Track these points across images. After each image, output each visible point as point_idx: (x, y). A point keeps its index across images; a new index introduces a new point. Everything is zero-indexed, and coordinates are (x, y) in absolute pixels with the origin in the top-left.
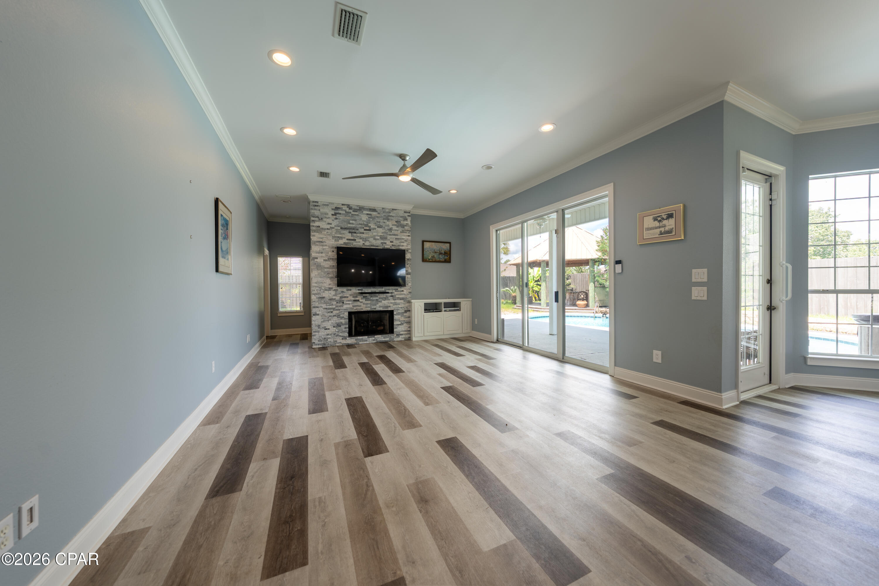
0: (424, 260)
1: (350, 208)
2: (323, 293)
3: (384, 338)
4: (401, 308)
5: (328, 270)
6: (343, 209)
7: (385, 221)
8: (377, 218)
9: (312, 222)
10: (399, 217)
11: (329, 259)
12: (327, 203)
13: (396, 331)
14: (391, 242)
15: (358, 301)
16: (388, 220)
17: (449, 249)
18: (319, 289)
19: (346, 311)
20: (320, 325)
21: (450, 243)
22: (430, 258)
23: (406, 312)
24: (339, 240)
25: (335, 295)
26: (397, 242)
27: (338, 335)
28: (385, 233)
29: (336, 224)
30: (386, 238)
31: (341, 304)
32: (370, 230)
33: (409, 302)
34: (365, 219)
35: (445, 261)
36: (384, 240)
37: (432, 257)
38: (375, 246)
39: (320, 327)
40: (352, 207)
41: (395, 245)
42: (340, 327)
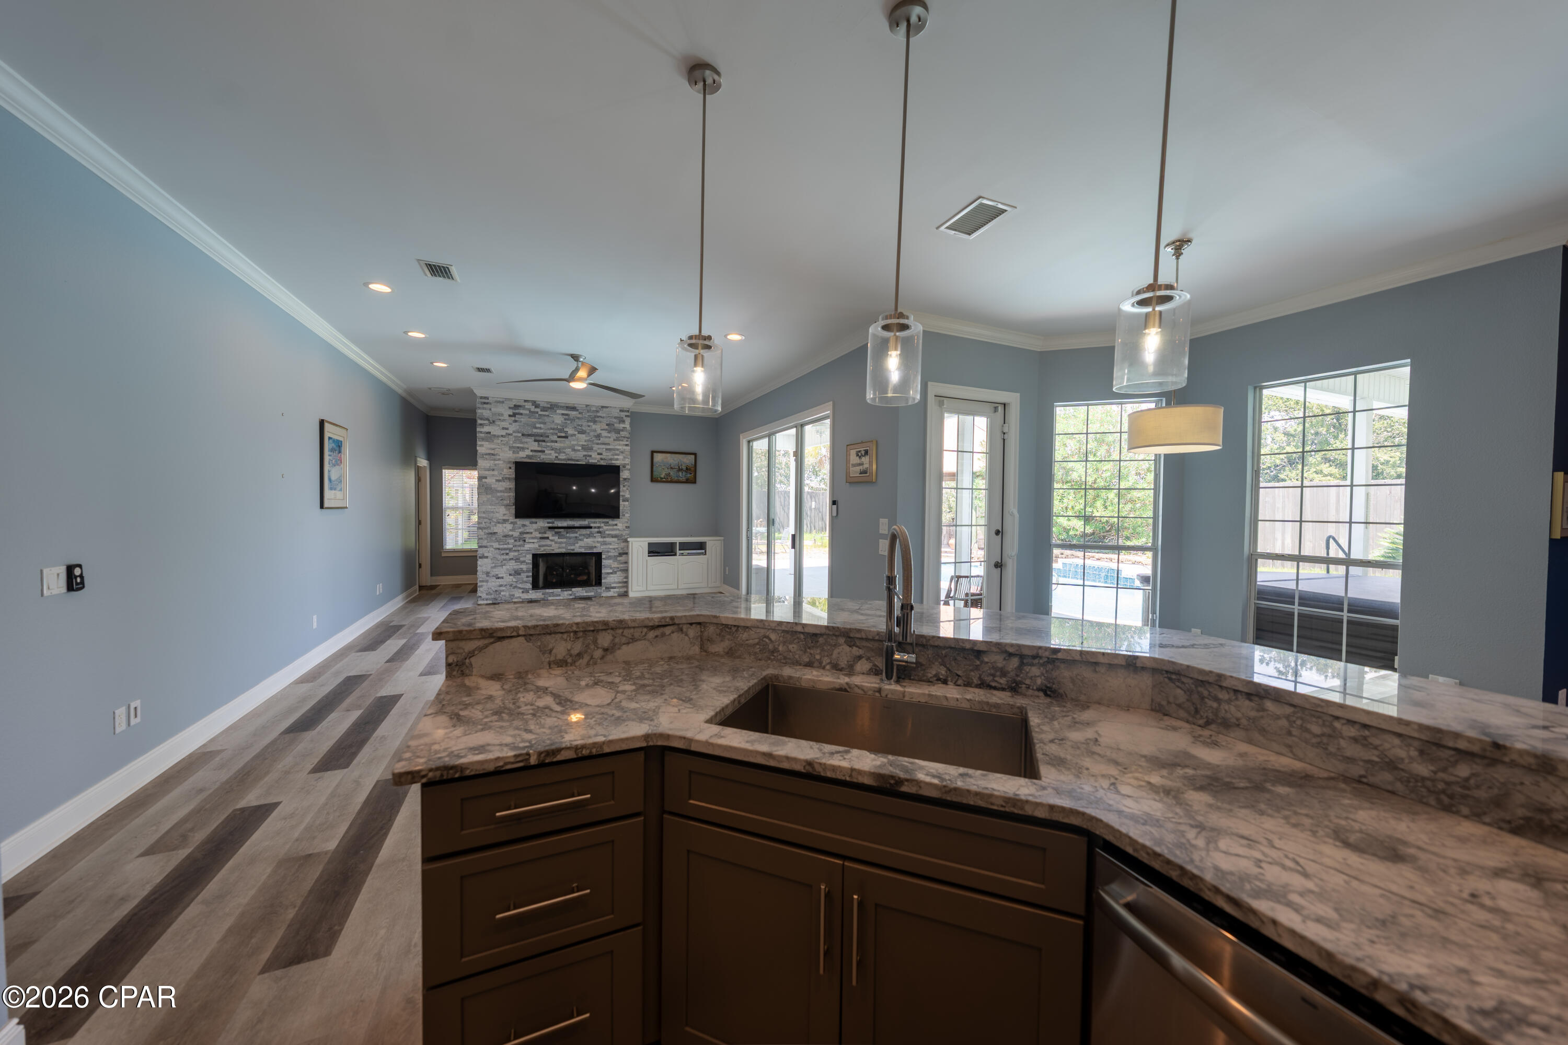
0: (653, 479)
1: (537, 406)
2: (496, 528)
3: (586, 592)
4: (614, 549)
5: (502, 494)
6: (527, 407)
7: (589, 424)
8: (577, 420)
9: (479, 426)
10: (611, 417)
11: (504, 479)
12: (501, 400)
13: (605, 583)
14: (599, 454)
15: (548, 538)
16: (595, 422)
17: (693, 463)
18: (489, 521)
19: (529, 553)
20: (489, 573)
21: (695, 454)
22: (662, 476)
23: (621, 555)
24: (520, 452)
25: (514, 530)
26: (608, 454)
27: (516, 587)
28: (590, 441)
29: (514, 429)
30: (591, 449)
31: (521, 543)
32: (566, 437)
33: (626, 541)
34: (559, 422)
35: (687, 481)
36: (588, 452)
37: (667, 476)
38: (573, 460)
39: (490, 575)
40: (540, 405)
41: (604, 458)
42: (520, 575)
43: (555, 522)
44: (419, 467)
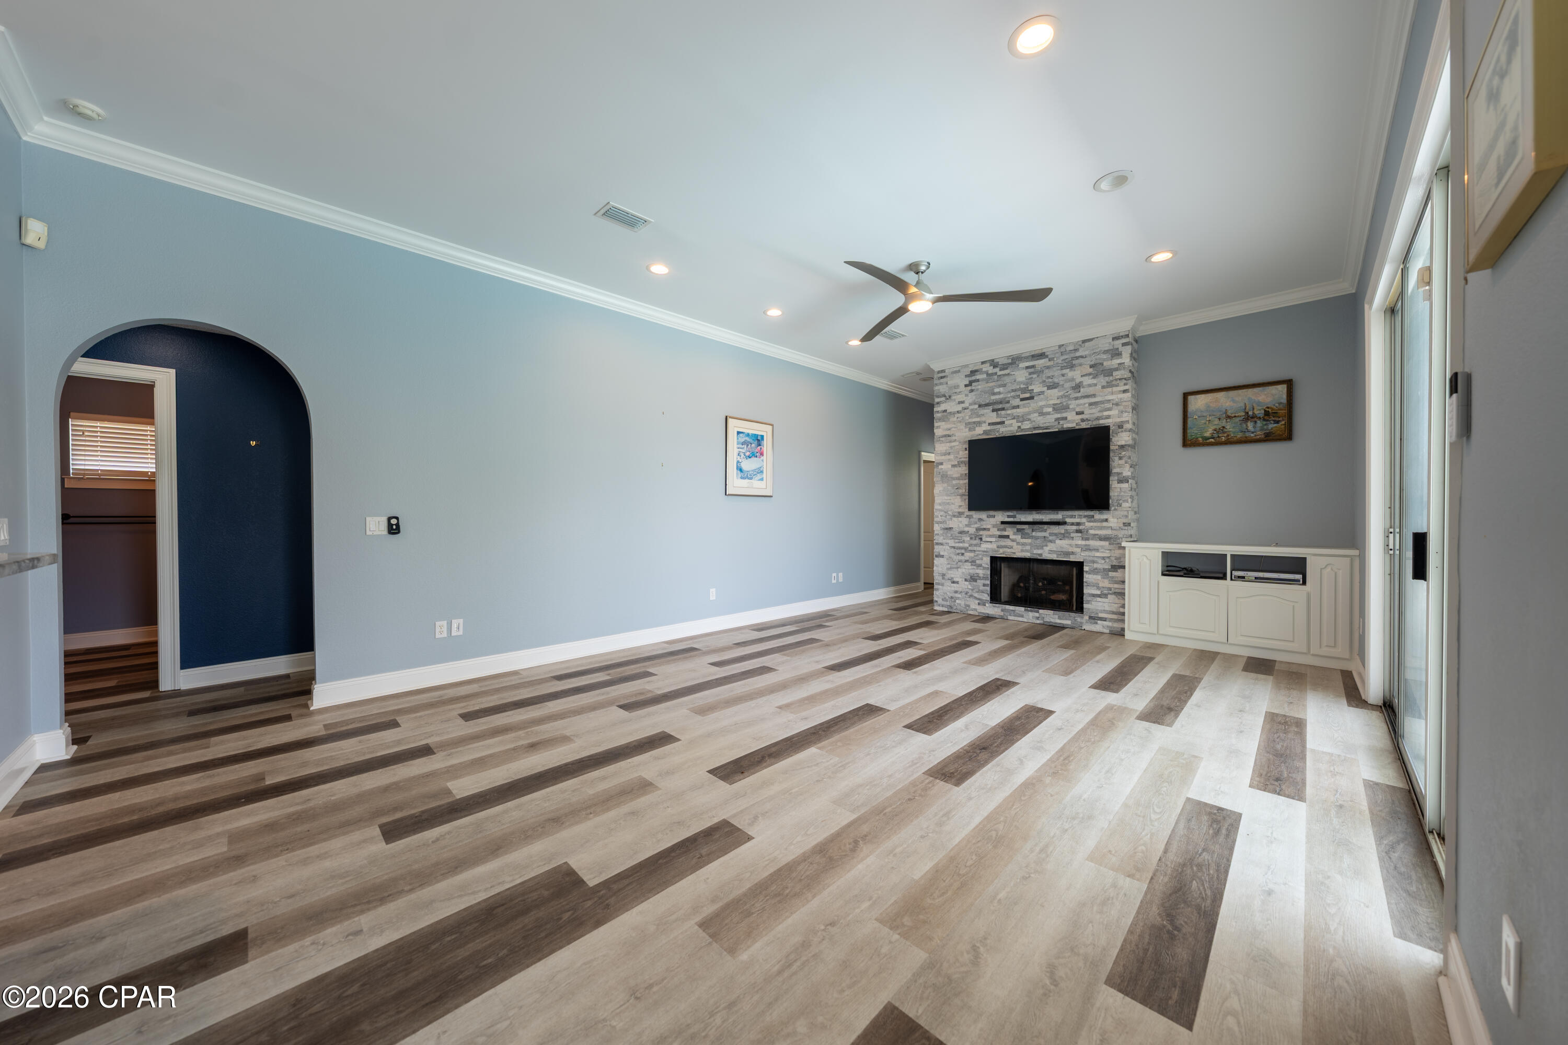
0: (1188, 442)
1: (996, 365)
2: (951, 522)
3: (1060, 618)
4: (1103, 558)
5: (957, 482)
6: (984, 369)
7: (1064, 371)
8: (1047, 371)
9: (936, 406)
10: (1099, 353)
11: (959, 464)
12: (958, 369)
13: (1089, 609)
14: (1078, 413)
15: (1007, 537)
16: (1072, 367)
17: (1286, 400)
18: (945, 514)
19: (986, 555)
20: (945, 575)
21: (1288, 382)
22: (1207, 434)
23: (1115, 568)
24: (977, 428)
25: (969, 525)
26: (1093, 411)
27: (971, 596)
28: (1066, 396)
29: (971, 401)
31: (978, 541)
32: (1031, 398)
33: (1121, 547)
34: (1024, 379)
35: (1269, 438)
36: (1061, 413)
37: (1218, 432)
38: (1041, 427)
39: (945, 577)
40: (998, 362)
41: (1087, 419)
42: (976, 582)
43: (1017, 516)
44: (925, 462)
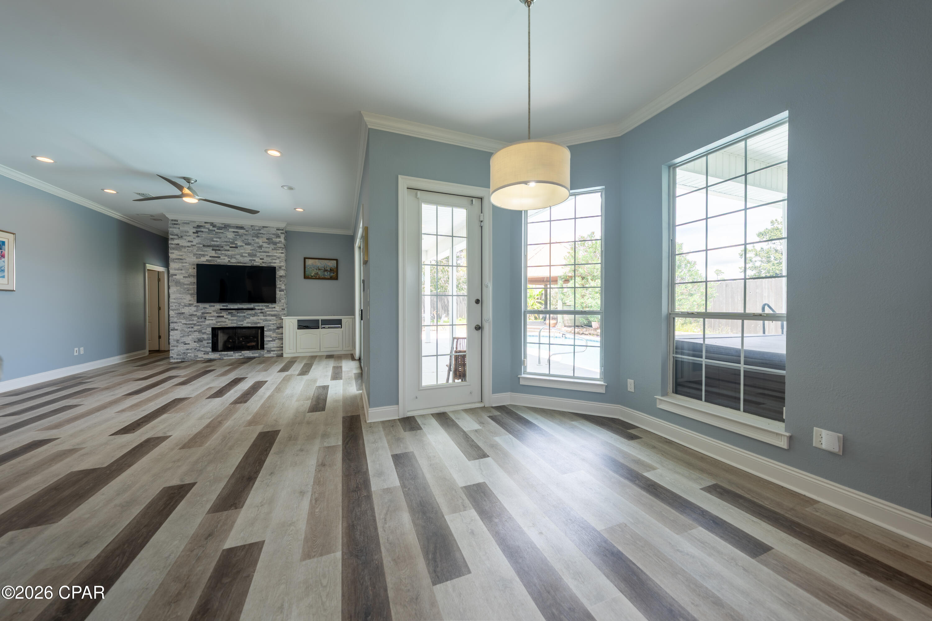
0: (306, 277)
1: (214, 226)
2: (183, 309)
3: (252, 354)
4: (273, 324)
5: (188, 286)
6: (206, 227)
7: (254, 238)
8: (245, 236)
9: (171, 240)
10: (270, 234)
11: (189, 276)
12: (187, 222)
13: (267, 347)
14: (261, 259)
15: (223, 317)
16: (258, 237)
17: (336, 266)
18: (178, 305)
19: (209, 327)
20: (179, 340)
21: (337, 260)
22: (312, 275)
23: (278, 328)
24: (201, 258)
25: (197, 311)
26: (268, 259)
27: (199, 350)
28: (255, 250)
29: (197, 242)
31: (203, 320)
32: (236, 247)
33: (281, 319)
34: (232, 237)
35: (331, 278)
36: (252, 257)
37: (316, 274)
38: (241, 263)
39: (179, 342)
40: (216, 225)
41: (265, 262)
42: (202, 342)
43: (228, 306)
44: (148, 270)
